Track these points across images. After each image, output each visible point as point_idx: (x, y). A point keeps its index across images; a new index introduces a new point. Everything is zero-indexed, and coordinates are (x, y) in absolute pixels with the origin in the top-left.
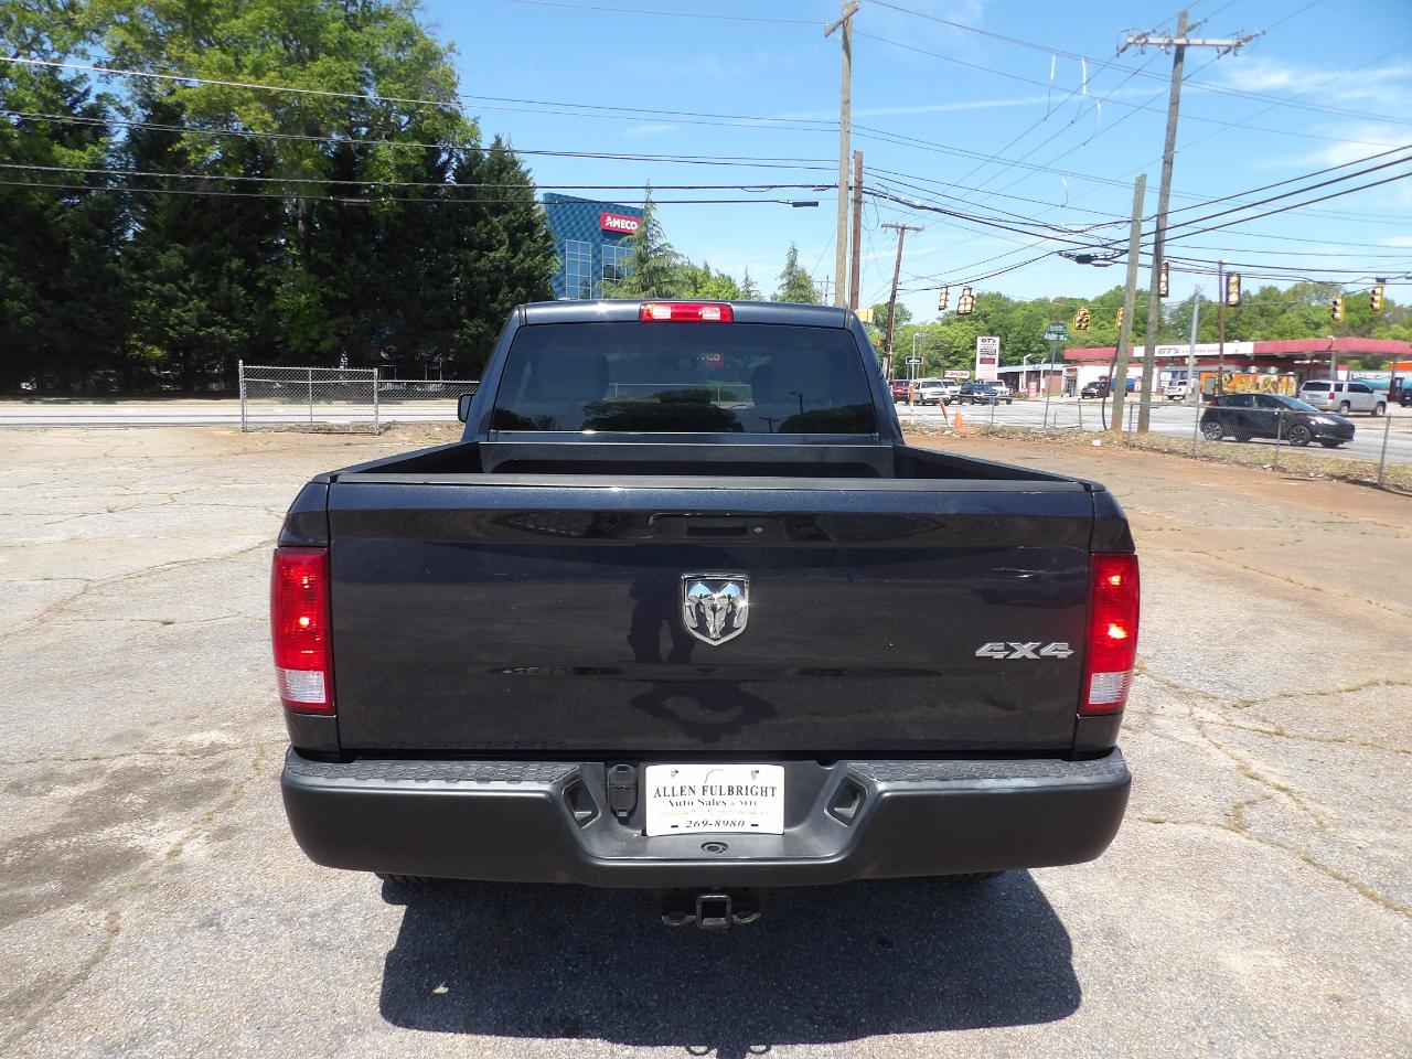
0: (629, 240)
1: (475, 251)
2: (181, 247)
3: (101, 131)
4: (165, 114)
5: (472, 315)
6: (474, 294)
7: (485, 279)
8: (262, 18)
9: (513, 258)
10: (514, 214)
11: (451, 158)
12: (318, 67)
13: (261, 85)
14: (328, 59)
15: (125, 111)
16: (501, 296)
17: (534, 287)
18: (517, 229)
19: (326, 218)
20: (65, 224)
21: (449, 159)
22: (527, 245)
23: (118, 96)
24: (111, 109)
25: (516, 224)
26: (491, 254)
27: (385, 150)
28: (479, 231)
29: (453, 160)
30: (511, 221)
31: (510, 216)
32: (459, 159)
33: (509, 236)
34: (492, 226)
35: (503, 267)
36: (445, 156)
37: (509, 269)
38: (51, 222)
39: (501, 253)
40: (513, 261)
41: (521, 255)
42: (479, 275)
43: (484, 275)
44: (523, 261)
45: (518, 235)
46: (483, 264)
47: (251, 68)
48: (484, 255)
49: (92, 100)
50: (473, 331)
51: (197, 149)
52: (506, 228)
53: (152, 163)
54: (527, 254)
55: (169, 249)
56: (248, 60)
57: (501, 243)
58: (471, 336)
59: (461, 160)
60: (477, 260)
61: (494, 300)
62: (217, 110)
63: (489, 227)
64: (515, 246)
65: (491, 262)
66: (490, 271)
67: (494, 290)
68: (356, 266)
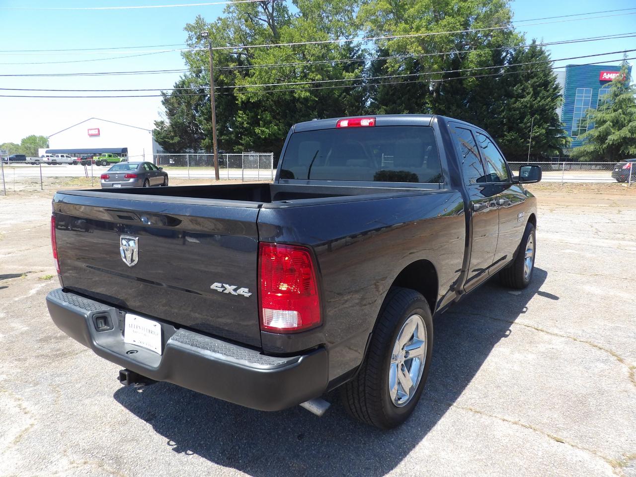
0: (609, 85)
1: (514, 99)
2: (385, 107)
3: (362, 63)
4: (385, 53)
5: (510, 129)
6: (512, 120)
7: (518, 112)
8: (423, 5)
9: (534, 101)
10: (537, 78)
11: (508, 54)
12: (444, 22)
13: (419, 34)
14: (449, 18)
15: (371, 54)
16: (525, 120)
17: (545, 115)
18: (539, 86)
19: (444, 90)
20: (346, 102)
21: (506, 55)
22: (543, 93)
23: (369, 49)
24: (366, 54)
25: (538, 83)
26: (522, 100)
27: (473, 55)
28: (517, 89)
29: (508, 55)
30: (535, 82)
31: (535, 79)
32: (511, 55)
33: (533, 90)
34: (524, 86)
35: (528, 105)
36: (504, 54)
37: (532, 106)
38: (341, 102)
39: (528, 98)
40: (534, 102)
41: (539, 99)
42: (514, 111)
43: (517, 110)
44: (539, 102)
45: (539, 88)
46: (518, 104)
47: (415, 28)
48: (519, 101)
49: (360, 52)
50: (509, 138)
51: (392, 66)
52: (532, 86)
53: (378, 74)
54: (543, 98)
55: (380, 108)
56: (414, 26)
57: (528, 94)
58: (508, 140)
59: (513, 54)
60: (515, 103)
61: (521, 122)
62: (402, 49)
63: (523, 86)
64: (536, 94)
65: (522, 103)
66: (521, 108)
67: (522, 117)
68: (456, 110)
